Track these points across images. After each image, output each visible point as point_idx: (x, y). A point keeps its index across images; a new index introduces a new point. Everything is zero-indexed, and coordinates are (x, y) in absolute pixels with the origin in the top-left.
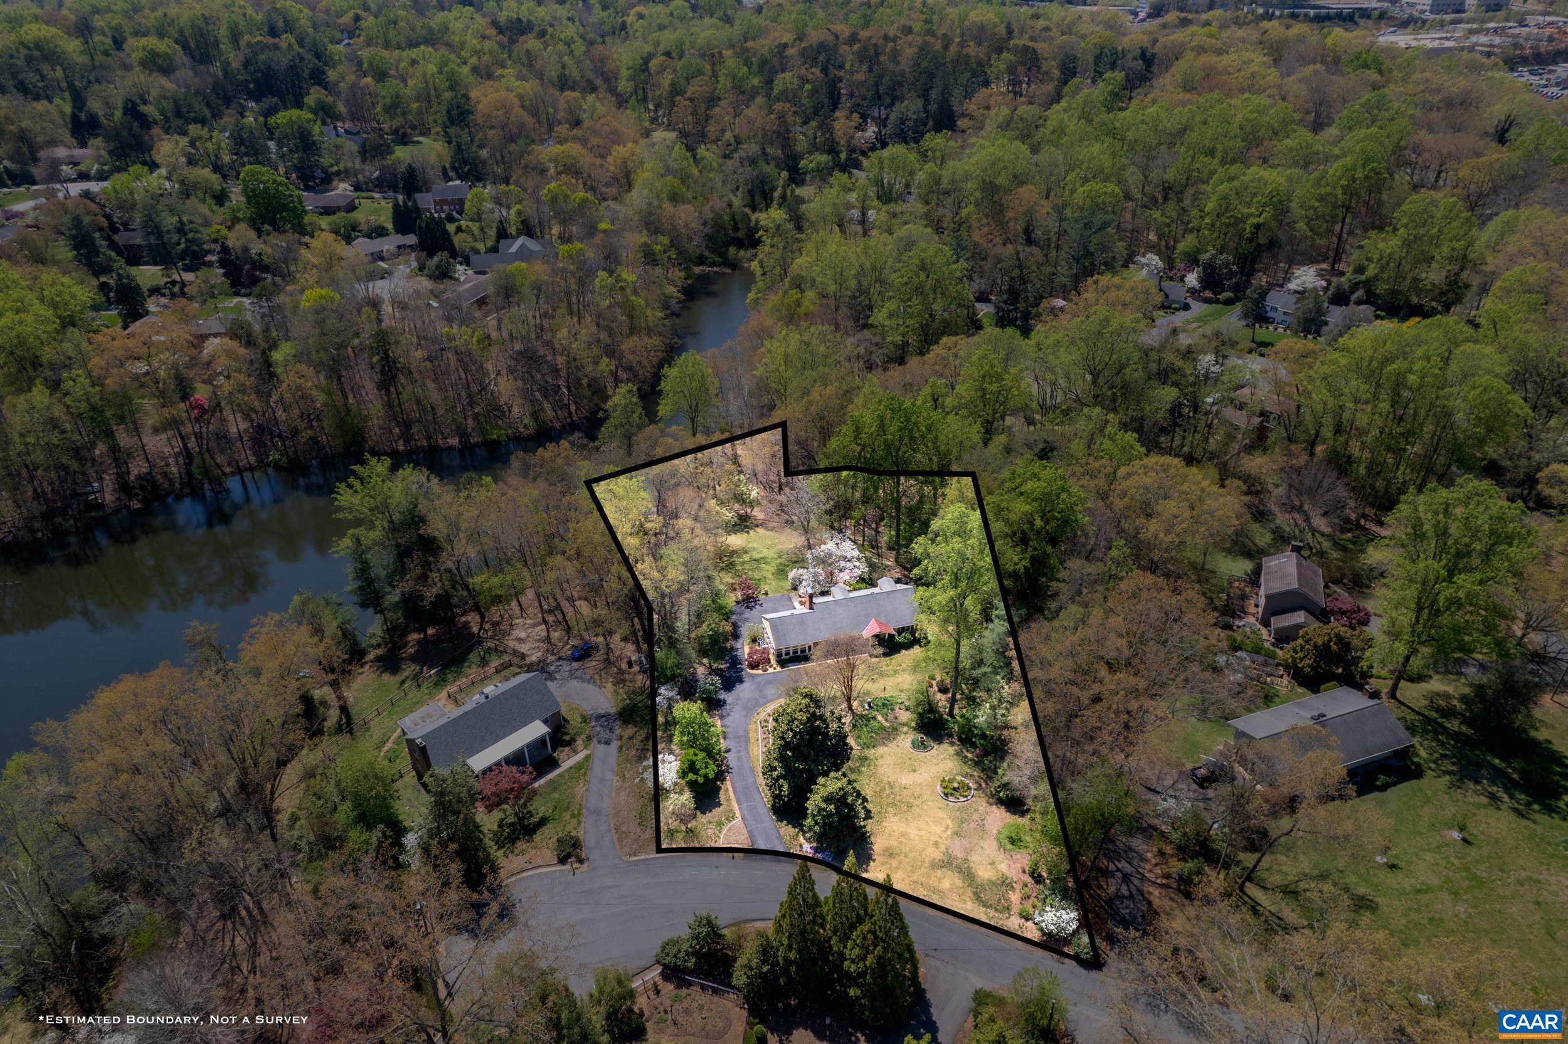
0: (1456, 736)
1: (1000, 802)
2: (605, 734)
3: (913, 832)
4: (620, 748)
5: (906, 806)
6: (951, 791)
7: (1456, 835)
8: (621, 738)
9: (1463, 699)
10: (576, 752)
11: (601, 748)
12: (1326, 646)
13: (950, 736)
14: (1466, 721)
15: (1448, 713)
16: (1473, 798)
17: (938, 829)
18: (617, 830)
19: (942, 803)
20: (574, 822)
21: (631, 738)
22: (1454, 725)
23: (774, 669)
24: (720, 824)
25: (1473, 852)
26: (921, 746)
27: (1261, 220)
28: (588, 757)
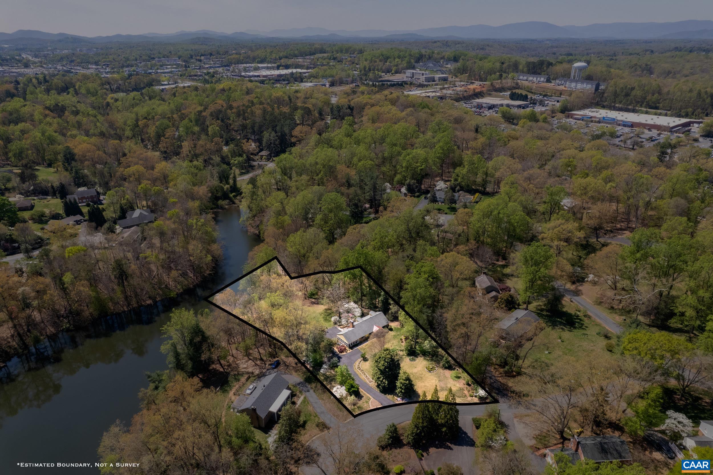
0: (547, 316)
1: (446, 368)
2: (305, 389)
3: (427, 384)
4: (314, 391)
5: (421, 378)
6: (430, 370)
7: (559, 341)
8: (312, 388)
9: (545, 305)
10: (299, 397)
11: (307, 393)
12: (508, 299)
13: (419, 354)
14: (547, 311)
15: (542, 310)
16: (559, 330)
17: (434, 381)
18: (334, 415)
19: (430, 374)
20: (316, 418)
21: (316, 387)
22: (545, 313)
23: (349, 351)
24: (367, 402)
25: (565, 343)
26: (413, 360)
27: (423, 167)
28: (305, 398)
